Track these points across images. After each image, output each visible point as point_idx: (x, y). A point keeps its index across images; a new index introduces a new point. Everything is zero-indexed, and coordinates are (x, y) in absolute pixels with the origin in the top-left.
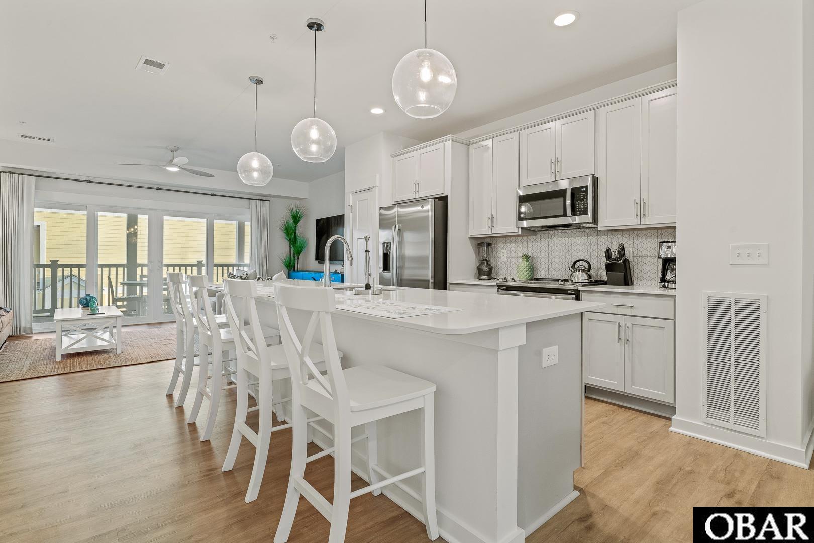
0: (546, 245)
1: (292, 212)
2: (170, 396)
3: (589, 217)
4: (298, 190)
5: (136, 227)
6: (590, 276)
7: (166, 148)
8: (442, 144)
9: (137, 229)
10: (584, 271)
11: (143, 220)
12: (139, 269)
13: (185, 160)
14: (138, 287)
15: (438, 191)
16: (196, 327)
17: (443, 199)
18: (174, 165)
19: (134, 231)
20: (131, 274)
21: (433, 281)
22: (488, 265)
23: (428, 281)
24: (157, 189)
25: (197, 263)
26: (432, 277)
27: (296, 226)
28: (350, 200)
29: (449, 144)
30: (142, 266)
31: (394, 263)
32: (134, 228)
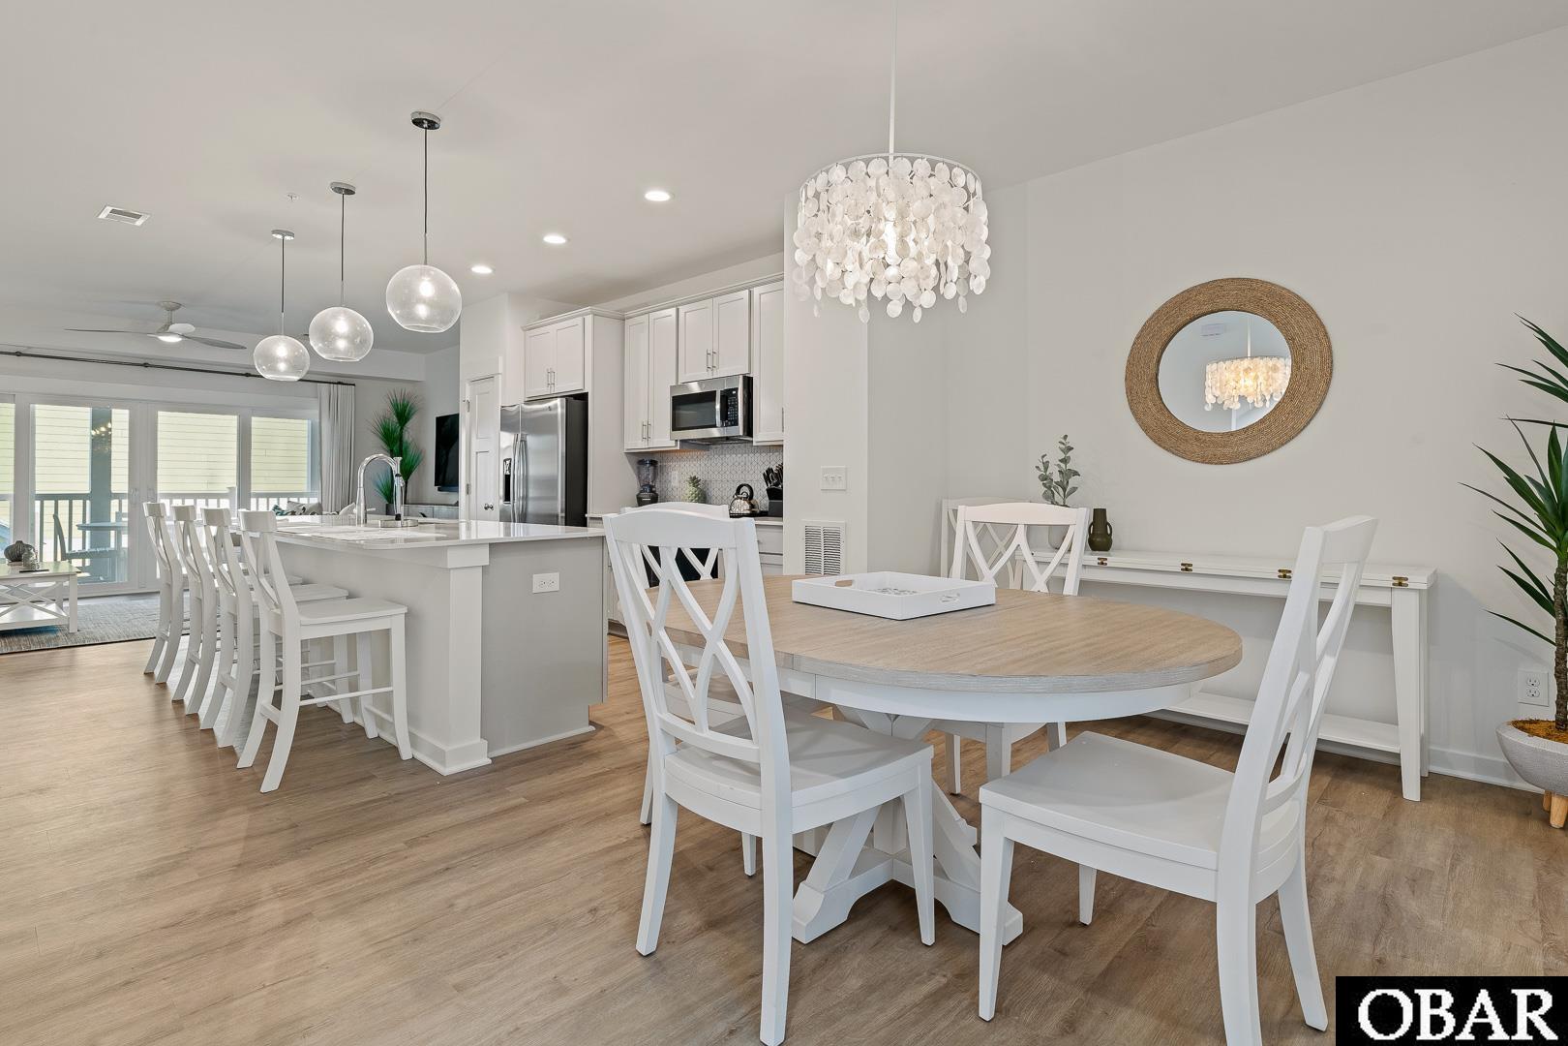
0: (719, 464)
1: (395, 405)
2: (149, 675)
3: (739, 430)
4: (408, 368)
5: (109, 425)
6: (752, 506)
7: (158, 304)
8: (580, 319)
9: (110, 430)
10: (745, 499)
11: (120, 419)
12: (114, 503)
13: (189, 328)
14: (113, 533)
15: (574, 386)
16: (186, 578)
17: (583, 397)
18: (172, 333)
19: (106, 433)
20: (100, 511)
21: (564, 515)
22: (651, 491)
23: (557, 516)
24: (146, 365)
25: (227, 491)
26: (562, 512)
27: (402, 429)
28: (467, 392)
29: (589, 319)
30: (118, 496)
31: (517, 490)
32: (106, 427)
